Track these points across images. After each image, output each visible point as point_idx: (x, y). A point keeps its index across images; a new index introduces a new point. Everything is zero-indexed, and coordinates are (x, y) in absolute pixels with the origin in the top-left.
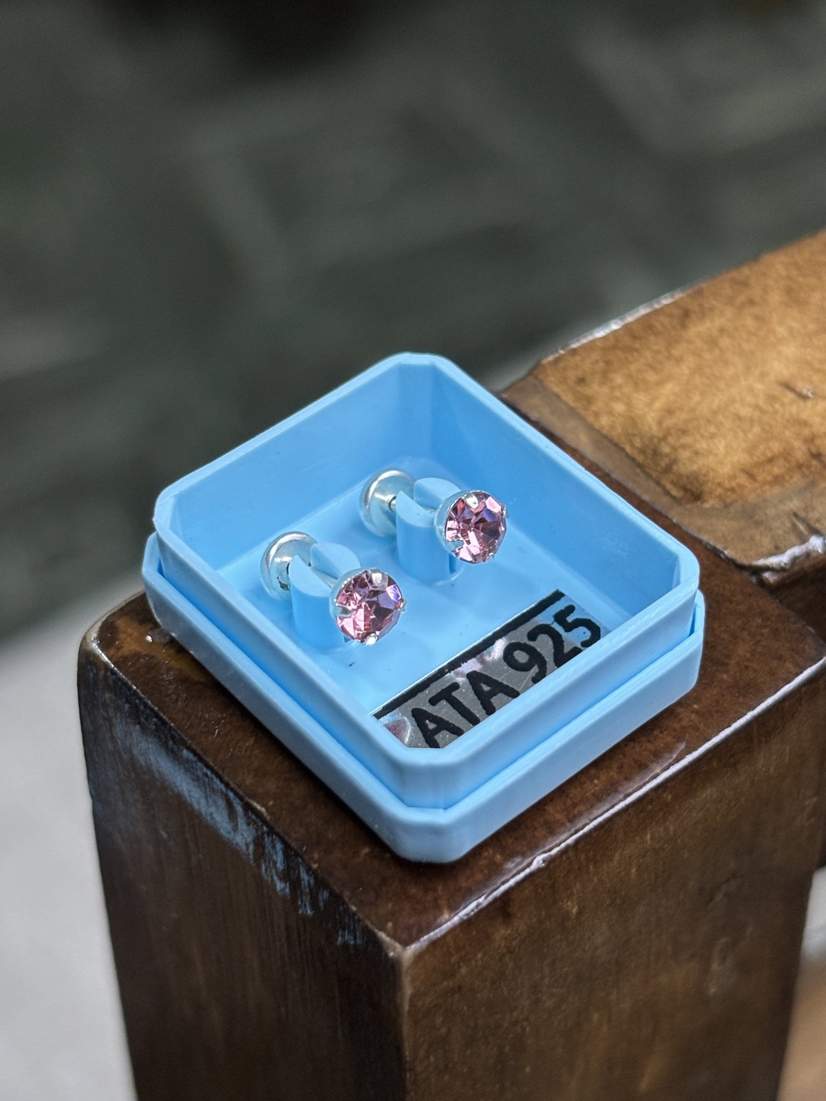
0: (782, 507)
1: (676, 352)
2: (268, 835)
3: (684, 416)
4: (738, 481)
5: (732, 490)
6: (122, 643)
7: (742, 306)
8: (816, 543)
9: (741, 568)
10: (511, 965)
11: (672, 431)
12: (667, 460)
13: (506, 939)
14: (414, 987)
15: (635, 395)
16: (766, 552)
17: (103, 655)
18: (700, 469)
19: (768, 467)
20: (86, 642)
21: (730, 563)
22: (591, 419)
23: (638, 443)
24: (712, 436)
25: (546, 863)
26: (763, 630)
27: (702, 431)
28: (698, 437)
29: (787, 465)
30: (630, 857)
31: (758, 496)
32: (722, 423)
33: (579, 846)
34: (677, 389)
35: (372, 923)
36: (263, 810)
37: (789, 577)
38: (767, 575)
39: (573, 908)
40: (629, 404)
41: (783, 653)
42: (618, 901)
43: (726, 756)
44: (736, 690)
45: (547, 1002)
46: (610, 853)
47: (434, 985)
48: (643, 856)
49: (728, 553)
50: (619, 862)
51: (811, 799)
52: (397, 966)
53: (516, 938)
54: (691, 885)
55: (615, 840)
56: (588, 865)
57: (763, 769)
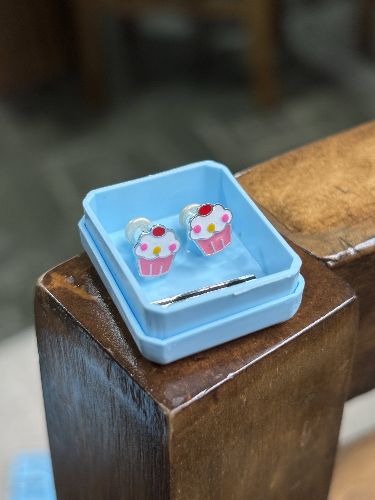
0: (336, 235)
1: (291, 174)
2: (113, 363)
3: (294, 199)
4: (317, 224)
5: (315, 228)
6: (53, 283)
7: (319, 157)
8: (351, 251)
9: (319, 259)
10: (217, 423)
11: (289, 204)
12: (287, 216)
13: (215, 410)
14: (174, 429)
15: (274, 190)
16: (329, 253)
17: (45, 288)
18: (301, 219)
19: (330, 219)
21: (314, 257)
23: (275, 208)
24: (306, 207)
25: (233, 377)
26: (328, 284)
27: (302, 205)
28: (300, 207)
29: (338, 219)
30: (269, 378)
31: (326, 230)
32: (310, 202)
33: (248, 370)
34: (291, 188)
35: (157, 399)
36: (111, 352)
37: (339, 264)
38: (329, 262)
39: (244, 399)
41: (336, 293)
42: (264, 398)
43: (311, 336)
44: (316, 308)
45: (232, 442)
46: (261, 375)
47: (183, 428)
48: (275, 378)
49: (313, 253)
50: (265, 380)
51: (346, 360)
52: (167, 418)
53: (219, 410)
54: (295, 394)
55: (263, 369)
56: (251, 380)
57: (327, 344)
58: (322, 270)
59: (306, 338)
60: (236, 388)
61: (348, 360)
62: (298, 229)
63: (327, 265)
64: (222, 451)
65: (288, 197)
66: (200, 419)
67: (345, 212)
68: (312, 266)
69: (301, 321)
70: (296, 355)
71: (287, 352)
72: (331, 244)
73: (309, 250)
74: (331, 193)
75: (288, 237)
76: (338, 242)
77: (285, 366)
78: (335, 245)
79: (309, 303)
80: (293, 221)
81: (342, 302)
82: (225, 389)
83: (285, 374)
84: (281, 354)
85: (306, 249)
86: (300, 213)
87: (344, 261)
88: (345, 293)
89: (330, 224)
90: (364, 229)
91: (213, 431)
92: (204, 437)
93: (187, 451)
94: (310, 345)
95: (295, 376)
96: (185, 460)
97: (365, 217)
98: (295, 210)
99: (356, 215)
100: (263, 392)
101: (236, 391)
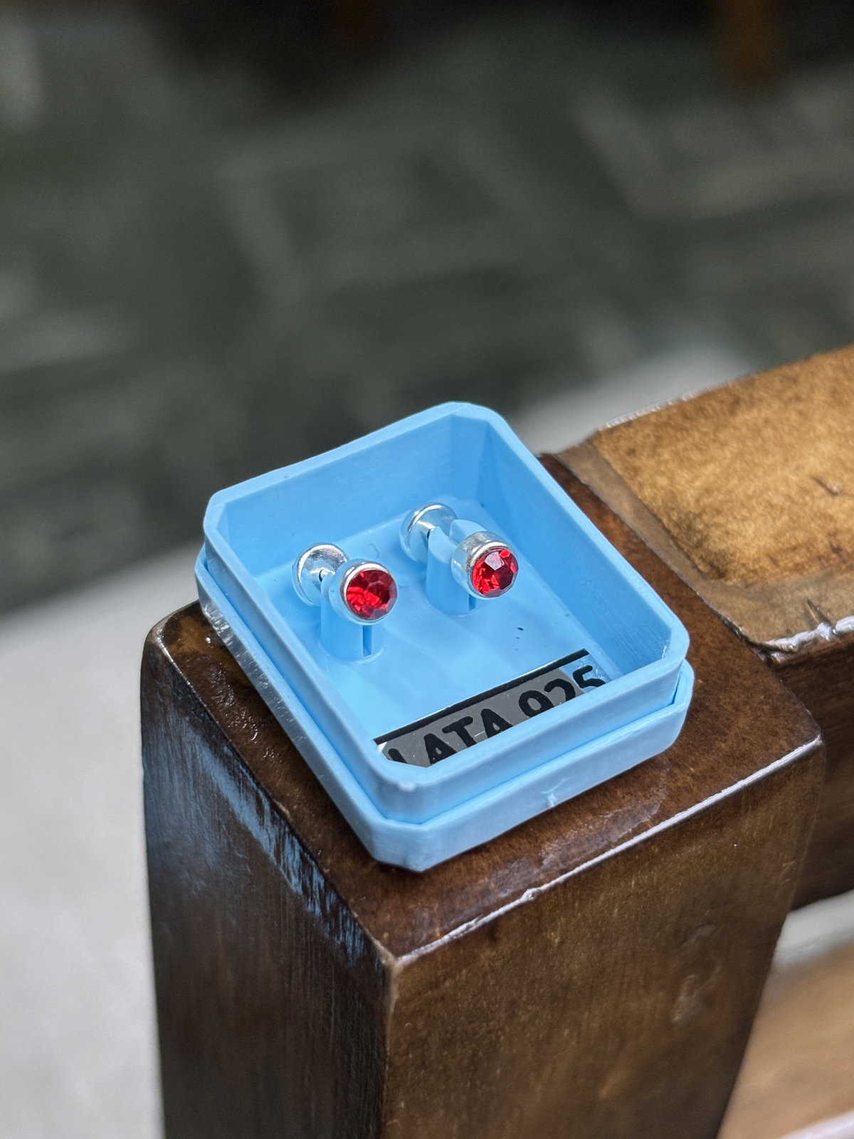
0: (798, 594)
1: (721, 436)
2: (289, 835)
3: (721, 497)
4: (761, 564)
5: (755, 571)
6: (184, 641)
7: (790, 400)
8: (824, 631)
9: (752, 645)
10: (492, 982)
11: (708, 510)
12: (699, 536)
13: (490, 959)
14: (400, 994)
15: (679, 471)
16: (777, 633)
17: (165, 649)
18: (728, 548)
19: (792, 554)
20: (152, 636)
21: (743, 640)
22: (635, 488)
23: (675, 518)
25: (535, 896)
26: (764, 707)
27: (735, 513)
28: (731, 519)
29: (808, 555)
30: (614, 898)
31: (778, 580)
32: (753, 507)
33: (568, 885)
34: (718, 470)
35: (370, 931)
36: (287, 812)
37: (796, 659)
38: (776, 655)
39: (555, 938)
40: (672, 479)
41: (778, 730)
42: (598, 935)
43: (714, 818)
44: (731, 759)
45: (523, 1017)
46: (595, 893)
47: (420, 993)
48: (626, 899)
49: (742, 630)
50: (603, 903)
51: (787, 861)
52: (387, 973)
53: (500, 959)
55: (602, 883)
56: (573, 902)
57: (747, 833)
58: (757, 672)
59: (702, 824)
60: (539, 918)
61: (792, 863)
62: (718, 568)
63: (770, 662)
65: (708, 491)
66: (458, 977)
67: (826, 542)
69: (696, 787)
70: (677, 855)
71: (657, 850)
72: (783, 613)
73: (735, 623)
74: (804, 491)
75: (694, 589)
76: (803, 611)
77: (651, 878)
78: (791, 616)
79: (718, 746)
80: (710, 551)
81: (789, 752)
82: (515, 920)
83: (648, 892)
84: (642, 853)
85: (729, 619)
86: (727, 533)
87: (809, 653)
88: (798, 731)
89: (790, 565)
91: (483, 997)
92: (463, 1009)
93: (425, 1034)
94: (709, 837)
96: (419, 1051)
99: (849, 550)
100: (597, 925)
101: (539, 924)
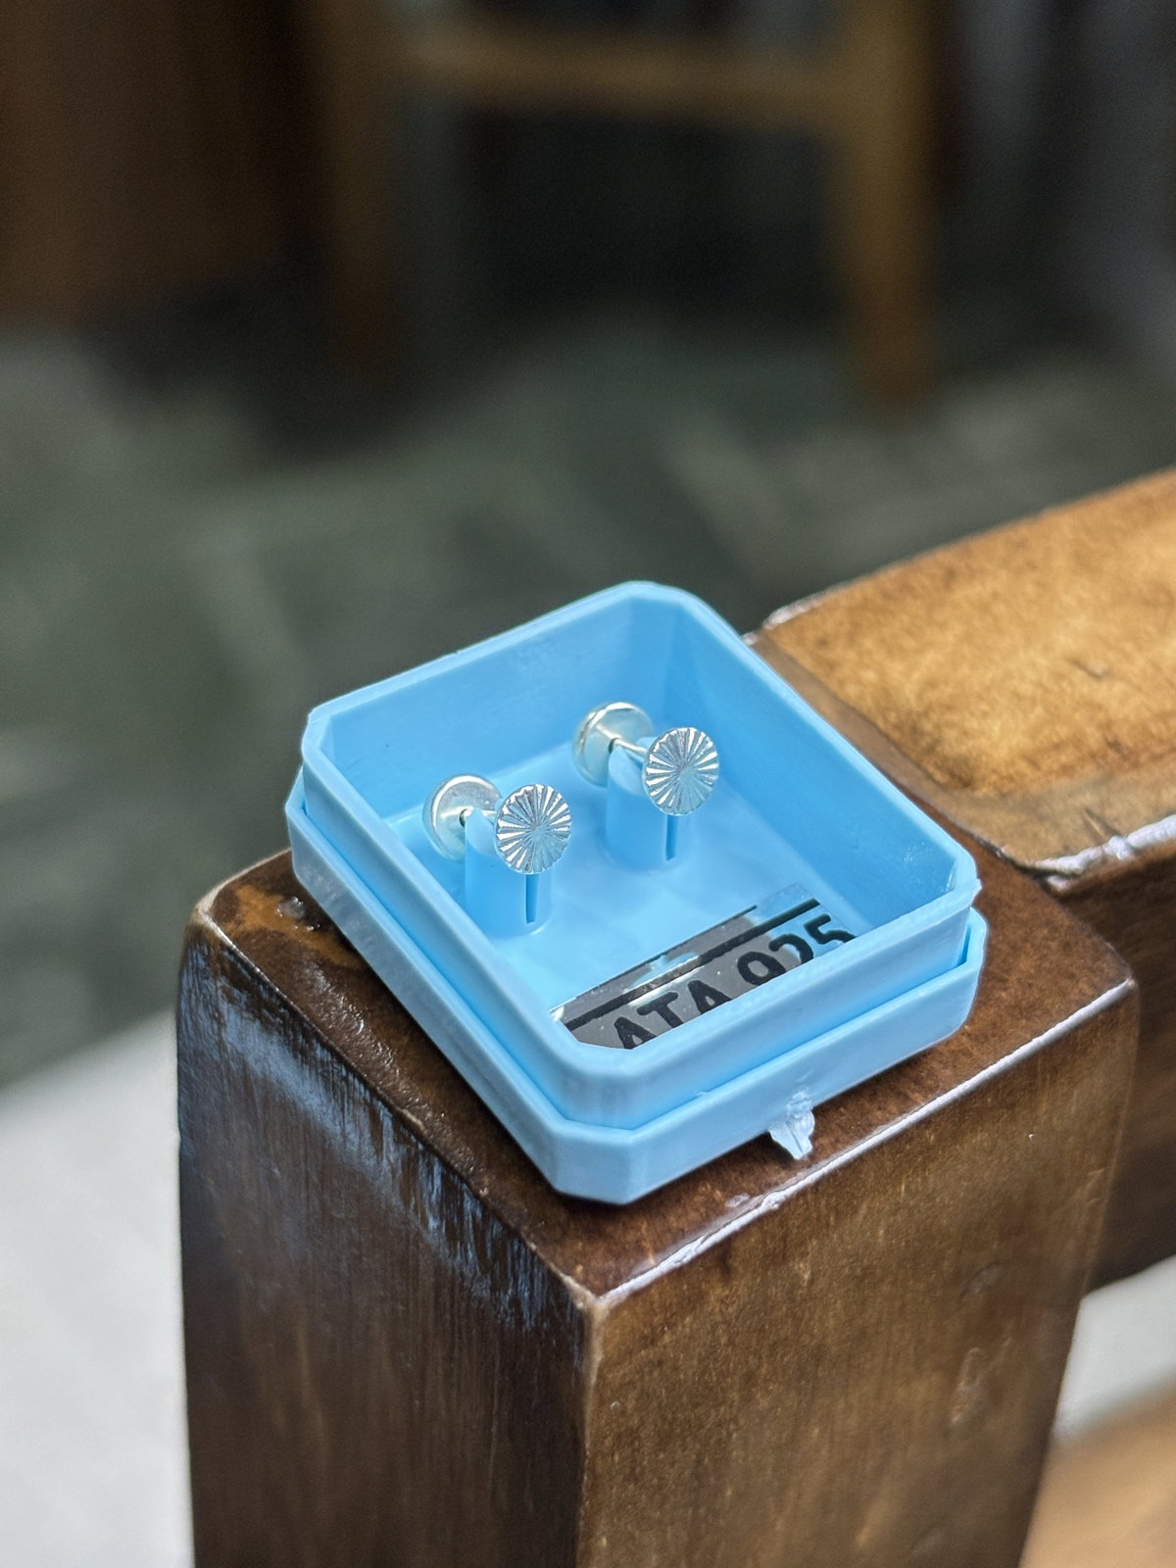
0: (1071, 801)
2: (424, 1157)
3: (949, 690)
4: (1017, 768)
5: (1011, 779)
6: (244, 916)
8: (1115, 847)
9: (1022, 869)
11: (935, 706)
12: (929, 740)
13: (722, 1301)
14: (605, 1353)
15: (889, 663)
16: (1053, 851)
17: (219, 929)
18: (970, 752)
19: (1054, 754)
21: (1010, 864)
24: (985, 715)
25: (779, 1205)
26: (1050, 943)
27: (972, 709)
28: (967, 715)
29: (1078, 754)
30: (879, 1212)
31: (1042, 787)
32: (996, 701)
33: (820, 1188)
34: (941, 658)
35: (556, 1265)
36: (419, 1123)
37: (1081, 886)
38: (1053, 880)
39: (804, 1272)
41: (1073, 970)
42: (858, 1271)
43: (1004, 1092)
44: (1018, 1011)
45: (762, 1401)
46: (855, 1202)
47: (630, 1353)
48: (894, 1213)
49: (1006, 850)
50: (866, 1218)
51: (1094, 1169)
52: (586, 1322)
53: (734, 1302)
54: (946, 1263)
55: (864, 1186)
56: (828, 1216)
57: (1045, 1117)
58: (1034, 901)
59: (989, 1100)
60: (784, 1238)
61: (1100, 1172)
62: (960, 779)
63: (1047, 888)
64: (732, 1427)
65: (932, 684)
66: (680, 1328)
67: (1098, 735)
68: (1005, 889)
69: (975, 1049)
70: (958, 1147)
71: (932, 1137)
72: (1057, 826)
73: (994, 842)
74: (1059, 676)
75: (932, 804)
76: (1080, 822)
77: (925, 1179)
78: (1069, 831)
79: (997, 996)
80: (945, 759)
81: (1094, 998)
82: (753, 1240)
83: (922, 1204)
84: (915, 1143)
85: (985, 837)
86: (965, 733)
87: (1096, 877)
88: (1102, 971)
89: (1056, 767)
90: (1156, 787)
91: (711, 1365)
92: (686, 1382)
93: (636, 1422)
94: (998, 1121)
95: (951, 1209)
96: (628, 1451)
97: (1158, 750)
98: (951, 725)
99: (1130, 744)
100: (857, 1255)
101: (785, 1246)
